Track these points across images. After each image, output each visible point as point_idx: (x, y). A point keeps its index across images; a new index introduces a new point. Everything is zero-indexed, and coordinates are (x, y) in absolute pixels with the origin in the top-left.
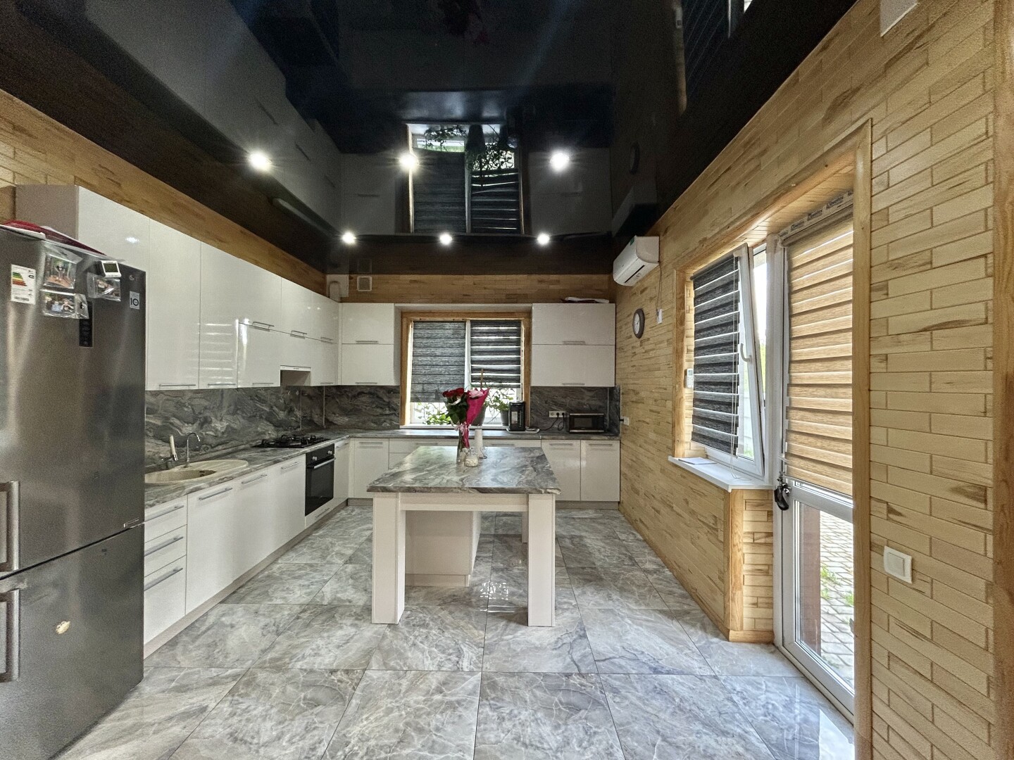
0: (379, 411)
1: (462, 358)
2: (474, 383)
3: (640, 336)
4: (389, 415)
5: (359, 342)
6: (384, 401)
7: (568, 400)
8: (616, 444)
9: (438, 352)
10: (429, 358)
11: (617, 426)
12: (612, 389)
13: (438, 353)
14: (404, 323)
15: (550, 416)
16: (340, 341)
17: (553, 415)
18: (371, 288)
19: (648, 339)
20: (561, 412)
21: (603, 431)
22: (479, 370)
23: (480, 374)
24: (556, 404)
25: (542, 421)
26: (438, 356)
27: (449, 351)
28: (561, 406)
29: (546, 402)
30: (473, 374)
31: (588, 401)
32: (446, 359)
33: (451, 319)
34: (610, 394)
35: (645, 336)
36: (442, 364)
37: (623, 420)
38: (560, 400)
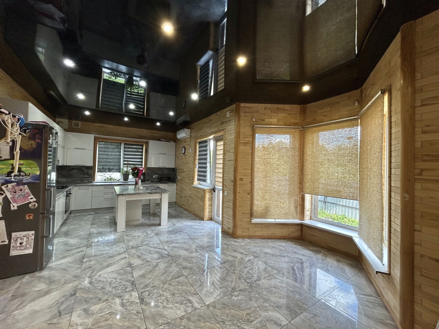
0: (83, 176)
2: (125, 166)
3: (184, 154)
4: (87, 177)
5: (76, 148)
6: (85, 172)
7: (159, 172)
8: (175, 185)
10: (105, 156)
11: (175, 180)
12: (173, 169)
14: (96, 142)
15: (153, 177)
16: (67, 147)
18: (80, 127)
19: (187, 155)
20: (157, 176)
21: (170, 181)
22: (127, 161)
23: (127, 163)
24: (155, 173)
25: (150, 179)
26: (110, 155)
28: (157, 174)
29: (152, 173)
30: (124, 162)
31: (165, 172)
33: (115, 142)
34: (173, 170)
35: (185, 154)
36: (111, 158)
37: (178, 178)
38: (157, 172)
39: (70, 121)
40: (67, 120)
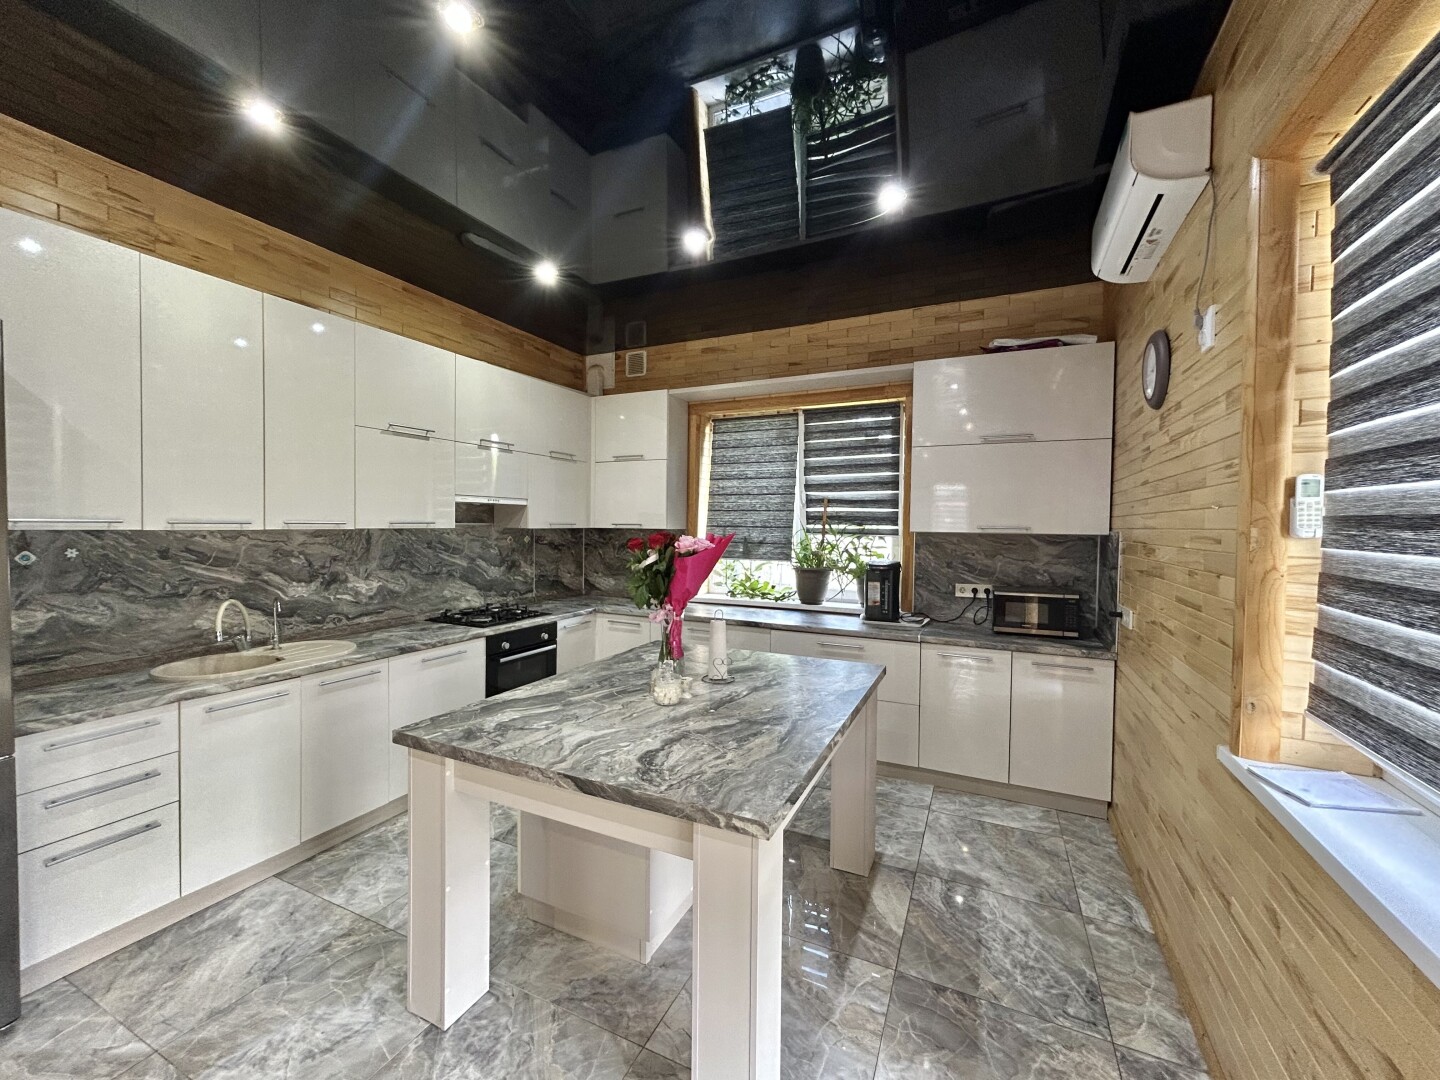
1: (790, 481)
2: (811, 526)
3: (1158, 401)
5: (618, 459)
7: (998, 564)
8: (1104, 669)
9: (751, 471)
10: (735, 483)
11: (1111, 627)
12: (1105, 539)
13: (750, 474)
14: (694, 424)
15: (958, 594)
16: (593, 458)
17: (964, 591)
18: (645, 372)
19: (1178, 405)
20: (981, 588)
21: (1076, 635)
22: (820, 501)
23: (822, 509)
24: (971, 569)
25: (939, 602)
26: (751, 478)
27: (769, 468)
28: (983, 574)
29: (949, 565)
30: (809, 510)
31: (1045, 565)
32: (764, 483)
33: (773, 411)
34: (1099, 550)
35: (1172, 398)
36: (756, 491)
37: (1120, 615)
38: (982, 560)
39: (618, 358)
40: (611, 356)
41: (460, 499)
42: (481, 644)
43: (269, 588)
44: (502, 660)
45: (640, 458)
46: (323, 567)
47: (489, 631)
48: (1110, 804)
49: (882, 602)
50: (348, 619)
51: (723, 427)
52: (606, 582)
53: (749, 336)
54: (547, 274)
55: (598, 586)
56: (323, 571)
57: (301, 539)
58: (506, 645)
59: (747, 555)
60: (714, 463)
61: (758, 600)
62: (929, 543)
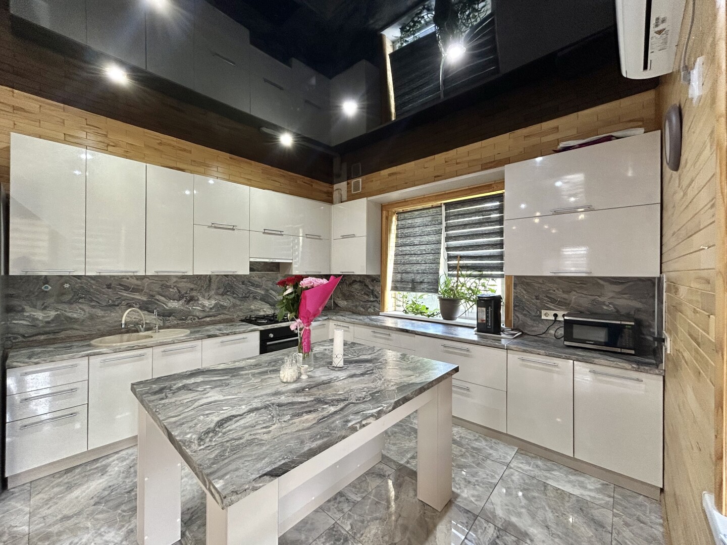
0: (366, 297)
1: (438, 246)
2: (450, 273)
4: (373, 301)
5: (344, 237)
6: (369, 289)
7: (573, 297)
9: (416, 240)
10: (408, 248)
12: (658, 282)
13: (416, 242)
14: (385, 216)
15: (543, 317)
17: (548, 315)
20: (560, 314)
21: (633, 352)
22: (455, 257)
23: (457, 262)
24: (553, 301)
25: (530, 322)
26: (416, 245)
27: (427, 238)
28: (561, 304)
29: (537, 298)
30: (449, 262)
31: (611, 300)
32: (423, 247)
34: (659, 291)
35: (684, 157)
36: (419, 252)
38: (560, 295)
39: (348, 184)
40: (345, 183)
41: (252, 260)
42: (257, 334)
43: (159, 303)
44: (268, 343)
45: (353, 236)
46: (186, 293)
47: (261, 328)
48: (662, 490)
49: (487, 321)
50: (199, 318)
51: (402, 216)
52: (342, 303)
53: (413, 163)
54: (286, 140)
55: (339, 305)
56: (186, 295)
57: (175, 280)
58: (271, 335)
59: (413, 289)
60: (397, 237)
61: (419, 316)
62: (523, 283)
